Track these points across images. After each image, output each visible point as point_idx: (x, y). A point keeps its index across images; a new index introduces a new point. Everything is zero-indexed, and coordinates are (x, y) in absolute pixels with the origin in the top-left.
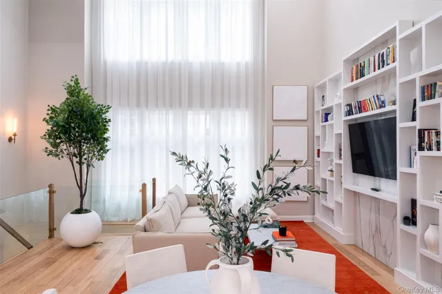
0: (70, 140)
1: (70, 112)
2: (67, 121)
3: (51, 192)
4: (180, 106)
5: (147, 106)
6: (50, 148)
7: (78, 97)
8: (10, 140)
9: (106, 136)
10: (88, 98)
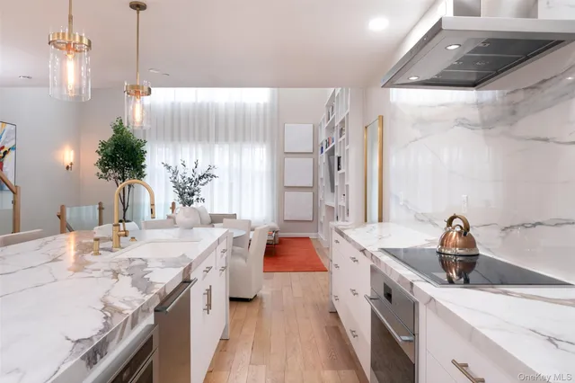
0: (116, 167)
1: (116, 145)
2: (114, 152)
3: (101, 209)
4: (208, 140)
5: (180, 140)
6: (101, 173)
7: (122, 134)
8: (68, 168)
9: (143, 164)
10: (129, 135)
